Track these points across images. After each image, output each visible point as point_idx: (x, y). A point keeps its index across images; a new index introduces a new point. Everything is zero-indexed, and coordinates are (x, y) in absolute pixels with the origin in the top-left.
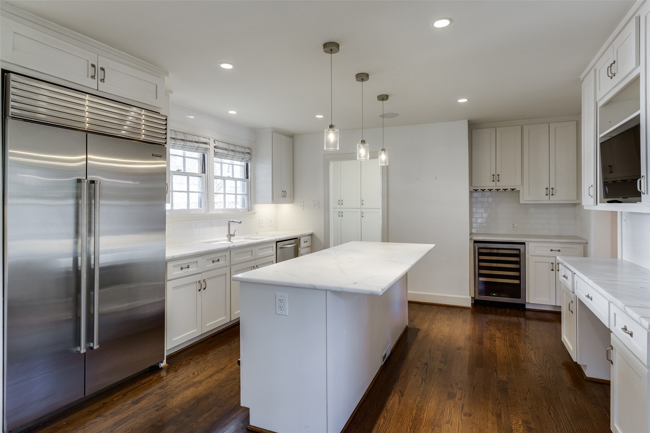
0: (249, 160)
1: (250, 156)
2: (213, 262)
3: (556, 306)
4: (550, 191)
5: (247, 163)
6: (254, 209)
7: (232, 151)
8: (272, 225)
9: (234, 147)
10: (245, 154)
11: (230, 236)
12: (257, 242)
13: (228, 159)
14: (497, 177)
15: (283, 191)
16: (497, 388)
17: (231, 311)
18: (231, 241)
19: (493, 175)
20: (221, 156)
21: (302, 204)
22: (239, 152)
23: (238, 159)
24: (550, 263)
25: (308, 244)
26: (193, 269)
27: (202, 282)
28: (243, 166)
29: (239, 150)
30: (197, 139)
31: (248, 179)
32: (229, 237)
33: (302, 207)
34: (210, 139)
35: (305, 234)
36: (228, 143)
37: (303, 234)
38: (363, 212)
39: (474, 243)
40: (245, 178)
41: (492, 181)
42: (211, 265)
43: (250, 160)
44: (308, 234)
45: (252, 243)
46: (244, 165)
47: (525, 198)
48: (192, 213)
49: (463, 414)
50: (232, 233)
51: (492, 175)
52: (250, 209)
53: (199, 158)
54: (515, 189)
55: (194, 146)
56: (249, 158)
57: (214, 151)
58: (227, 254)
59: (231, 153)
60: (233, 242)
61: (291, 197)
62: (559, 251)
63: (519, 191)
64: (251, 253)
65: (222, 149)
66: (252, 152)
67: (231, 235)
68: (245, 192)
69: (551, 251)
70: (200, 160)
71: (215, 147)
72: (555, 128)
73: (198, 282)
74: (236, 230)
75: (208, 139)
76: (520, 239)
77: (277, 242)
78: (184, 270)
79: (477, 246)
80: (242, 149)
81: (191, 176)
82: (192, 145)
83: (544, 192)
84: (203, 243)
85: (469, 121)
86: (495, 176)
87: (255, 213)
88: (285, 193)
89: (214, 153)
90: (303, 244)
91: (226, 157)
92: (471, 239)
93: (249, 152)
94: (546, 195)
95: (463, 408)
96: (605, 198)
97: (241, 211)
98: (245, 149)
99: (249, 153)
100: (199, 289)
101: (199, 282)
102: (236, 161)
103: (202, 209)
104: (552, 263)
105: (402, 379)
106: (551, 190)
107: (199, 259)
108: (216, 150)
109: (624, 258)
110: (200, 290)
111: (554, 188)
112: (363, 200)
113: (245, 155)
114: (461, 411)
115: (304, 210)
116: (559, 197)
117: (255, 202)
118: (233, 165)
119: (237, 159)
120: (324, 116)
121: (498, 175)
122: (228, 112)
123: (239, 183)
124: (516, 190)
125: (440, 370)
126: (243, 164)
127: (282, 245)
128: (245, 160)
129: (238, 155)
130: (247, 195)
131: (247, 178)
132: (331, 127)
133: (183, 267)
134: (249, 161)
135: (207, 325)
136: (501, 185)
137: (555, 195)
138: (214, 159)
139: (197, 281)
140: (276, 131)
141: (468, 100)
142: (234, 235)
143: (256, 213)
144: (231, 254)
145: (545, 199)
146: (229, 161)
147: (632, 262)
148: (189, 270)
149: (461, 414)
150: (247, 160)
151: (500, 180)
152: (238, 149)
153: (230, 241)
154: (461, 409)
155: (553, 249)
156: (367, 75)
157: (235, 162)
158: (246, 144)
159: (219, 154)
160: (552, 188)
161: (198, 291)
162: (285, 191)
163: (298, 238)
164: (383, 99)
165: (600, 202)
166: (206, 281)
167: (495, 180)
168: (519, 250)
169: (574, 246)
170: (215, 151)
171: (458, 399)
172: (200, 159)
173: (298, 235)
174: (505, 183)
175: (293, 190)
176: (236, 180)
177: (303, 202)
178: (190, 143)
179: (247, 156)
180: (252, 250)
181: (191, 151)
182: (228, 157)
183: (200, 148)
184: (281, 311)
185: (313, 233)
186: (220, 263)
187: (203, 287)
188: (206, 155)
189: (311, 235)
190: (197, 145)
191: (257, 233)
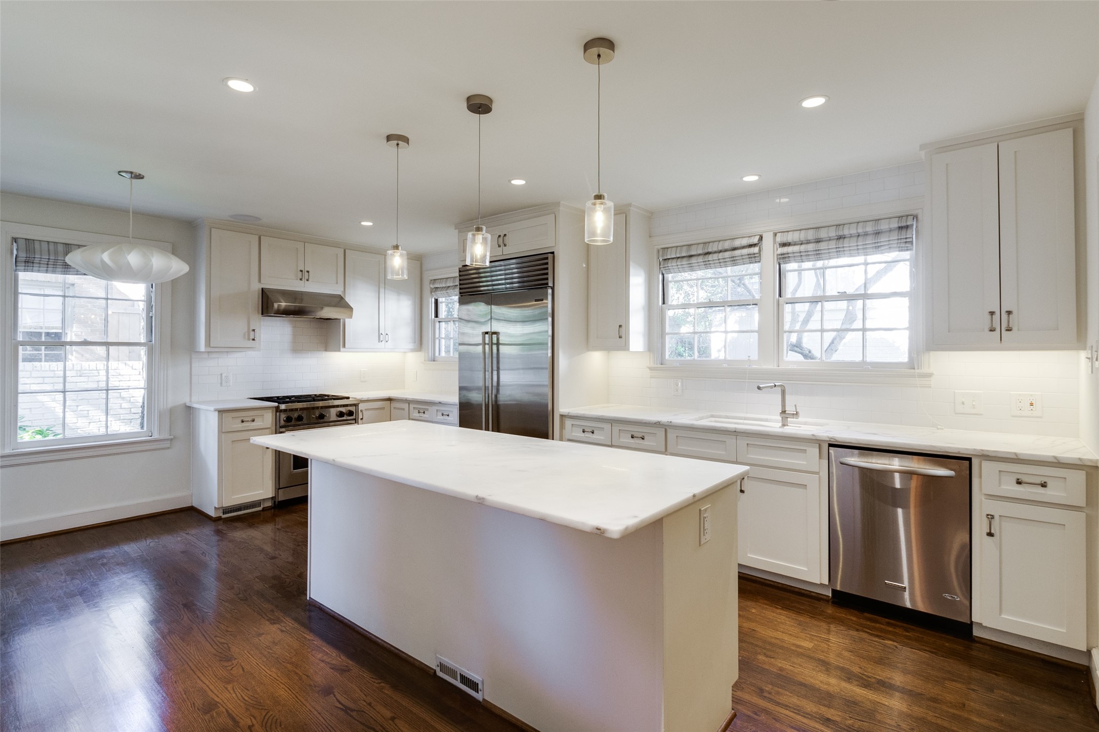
0: (904, 245)
2: (632, 438)
6: (925, 364)
15: (993, 313)
20: (804, 258)
22: (860, 235)
26: (598, 437)
32: (784, 416)
34: (764, 234)
36: (815, 228)
42: (628, 441)
43: (907, 242)
49: (223, 712)
55: (725, 258)
58: (659, 432)
59: (833, 244)
65: (803, 242)
71: (784, 245)
75: (759, 235)
78: (586, 434)
80: (874, 225)
82: (720, 257)
88: (1007, 317)
91: (817, 255)
95: (233, 719)
108: (785, 250)
114: (230, 711)
119: (856, 251)
128: (887, 247)
129: (856, 242)
133: (586, 430)
134: (902, 247)
144: (668, 434)
148: (593, 436)
149: (226, 709)
154: (233, 714)
159: (791, 255)
171: (253, 725)
182: (826, 255)
186: (645, 442)
190: (729, 254)
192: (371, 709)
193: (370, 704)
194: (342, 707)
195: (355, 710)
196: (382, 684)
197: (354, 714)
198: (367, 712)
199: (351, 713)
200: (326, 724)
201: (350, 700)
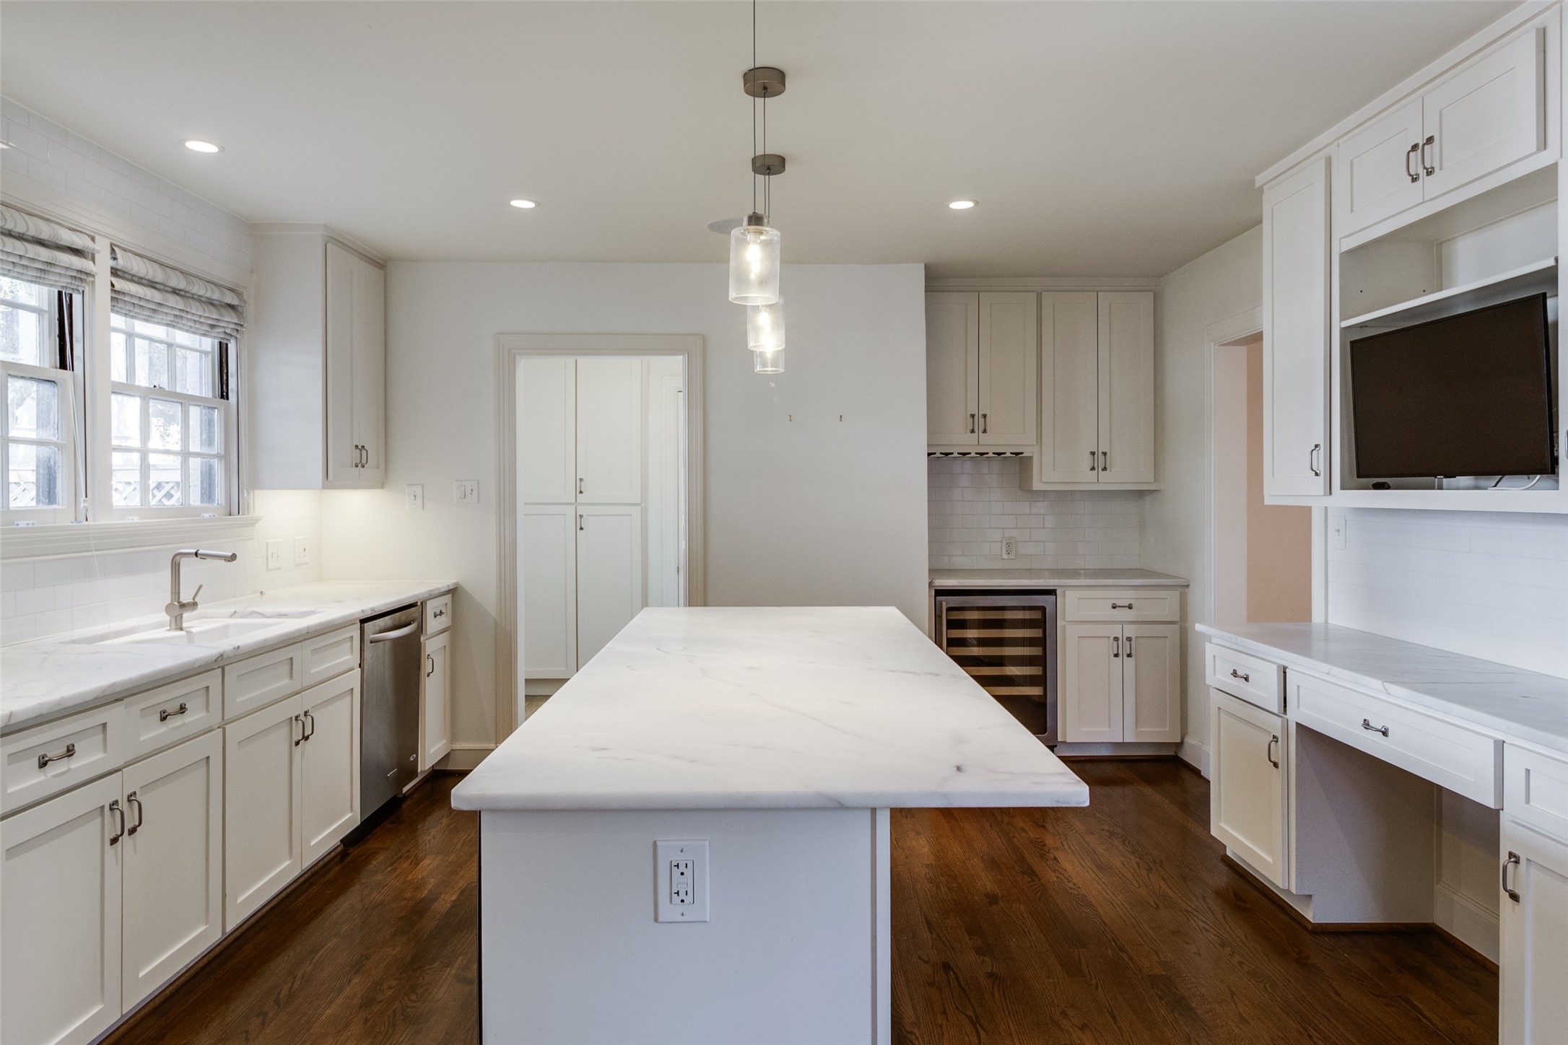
0: (234, 334)
1: (238, 317)
2: (163, 719)
3: (1124, 743)
4: (1099, 460)
5: (225, 341)
6: (251, 506)
7: (175, 292)
8: (306, 563)
9: (186, 278)
10: (223, 311)
11: (180, 608)
12: (308, 627)
13: (158, 323)
14: (982, 420)
15: (357, 446)
16: (1163, 1002)
17: (224, 896)
18: (184, 625)
19: (973, 416)
20: (135, 310)
21: (418, 490)
22: (199, 299)
23: (197, 326)
24: (1112, 639)
25: (443, 622)
26: (88, 760)
27: (124, 805)
28: (206, 353)
29: (201, 292)
30: (45, 232)
31: (228, 399)
32: (177, 611)
33: (419, 499)
34: (97, 238)
35: (439, 589)
36: (161, 264)
37: (434, 590)
38: (581, 516)
39: (936, 596)
40: (214, 396)
41: (968, 432)
42: (156, 732)
43: (237, 330)
44: (444, 590)
45: (294, 633)
46: (210, 349)
47: (1045, 476)
48: (23, 524)
50: (186, 597)
51: (969, 415)
52: (235, 507)
53: (46, 308)
54: (1022, 453)
55: (33, 259)
56: (233, 326)
57: (113, 285)
58: (213, 680)
59: (173, 301)
60: (193, 630)
61: (378, 468)
62: (1130, 607)
63: (1030, 458)
64: (286, 668)
65: (139, 280)
66: (247, 305)
67: (183, 606)
68: (217, 447)
69: (1114, 608)
70: (46, 316)
71: (115, 272)
72: (1110, 304)
73: (107, 808)
74: (201, 587)
75: (89, 236)
76: (1047, 581)
77: (363, 621)
78: (52, 769)
79: (944, 603)
80: (213, 291)
81: (16, 377)
82: (27, 251)
83: (1087, 461)
84: (73, 642)
85: (927, 267)
86: (976, 417)
87: (253, 523)
88: (364, 452)
89: (108, 294)
90: (433, 623)
91: (152, 312)
92: (930, 585)
93: (235, 302)
94: (1091, 470)
96: (1359, 476)
97: (207, 515)
98: (222, 293)
99: (232, 307)
100: (113, 836)
101: (113, 806)
102: (187, 331)
103: (60, 507)
104: (1115, 638)
105: (916, 1030)
106: (1101, 457)
107: (112, 715)
108: (120, 284)
109: (1330, 621)
110: (114, 841)
111: (1108, 454)
112: (581, 480)
113: (221, 314)
115: (423, 509)
116: (1120, 476)
117: (256, 485)
118: (170, 345)
119: (192, 324)
120: (538, 204)
121: (985, 416)
122: (182, 142)
123: (195, 413)
124: (1024, 457)
125: (992, 976)
126: (209, 344)
127: (377, 629)
128: (222, 330)
129: (196, 309)
130: (225, 457)
131: (222, 397)
132: (756, 220)
133: (50, 755)
134: (231, 335)
135: (141, 975)
136: (990, 442)
137: (1110, 471)
138: (109, 317)
139: (103, 807)
140: (337, 241)
141: (977, 203)
142: (194, 605)
143: (258, 520)
144: (226, 678)
145: (1088, 480)
146: (158, 331)
147: (1366, 630)
148: (75, 763)
150: (228, 331)
151: (988, 429)
152: (198, 289)
153: (181, 629)
155: (1118, 603)
156: (780, 76)
157: (181, 337)
158: (223, 273)
159: (127, 299)
160: (1103, 453)
161: (107, 842)
162: (363, 447)
163: (419, 604)
164: (769, 169)
165: (1343, 487)
166: (139, 797)
167: (976, 429)
168: (1043, 609)
169: (1162, 594)
170: (115, 289)
172: (49, 311)
173: (420, 594)
174: (1000, 438)
175: (386, 444)
176: (185, 400)
177: (423, 486)
178: (17, 242)
179: (230, 318)
180: (291, 659)
181: (18, 278)
182: (160, 317)
183: (57, 270)
184: (682, 908)
185: (457, 583)
186: (188, 718)
187: (128, 826)
188: (77, 298)
189: (454, 592)
190: (44, 254)
191: (261, 592)
192: (946, 1006)
193: (944, 1013)
194: (979, 1028)
195: (967, 1016)
196: (908, 1028)
197: (970, 1013)
198: (954, 1006)
199: (972, 1015)
200: (1008, 1017)
201: (964, 1032)
